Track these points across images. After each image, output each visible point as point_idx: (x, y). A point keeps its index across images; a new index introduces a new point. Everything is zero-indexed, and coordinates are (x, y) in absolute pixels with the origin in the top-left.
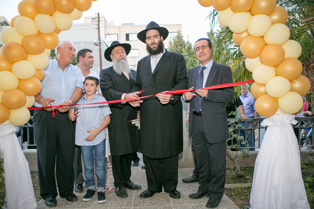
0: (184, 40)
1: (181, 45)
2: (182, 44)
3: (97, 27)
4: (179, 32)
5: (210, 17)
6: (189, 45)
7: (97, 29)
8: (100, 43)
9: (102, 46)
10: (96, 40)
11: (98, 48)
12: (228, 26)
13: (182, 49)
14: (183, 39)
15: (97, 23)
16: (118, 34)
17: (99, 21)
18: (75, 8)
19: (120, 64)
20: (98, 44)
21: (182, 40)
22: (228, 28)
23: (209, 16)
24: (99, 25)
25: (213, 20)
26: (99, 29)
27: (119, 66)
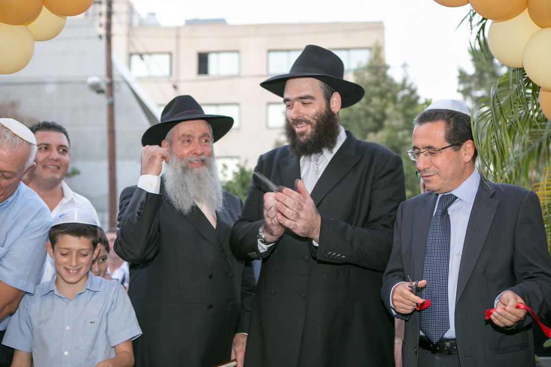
0: (392, 80)
1: (382, 95)
2: (388, 91)
3: (102, 31)
4: (377, 51)
5: (471, 20)
6: (406, 92)
7: (104, 41)
8: (111, 85)
9: (117, 96)
10: (98, 76)
11: (103, 100)
12: (521, 67)
13: (386, 106)
14: (390, 73)
15: (104, 20)
16: (170, 54)
17: (109, 14)
18: (44, 8)
19: (189, 179)
20: (104, 86)
21: (385, 76)
22: (522, 70)
23: (468, 17)
24: (109, 27)
25: (479, 32)
26: (109, 38)
27: (184, 185)
